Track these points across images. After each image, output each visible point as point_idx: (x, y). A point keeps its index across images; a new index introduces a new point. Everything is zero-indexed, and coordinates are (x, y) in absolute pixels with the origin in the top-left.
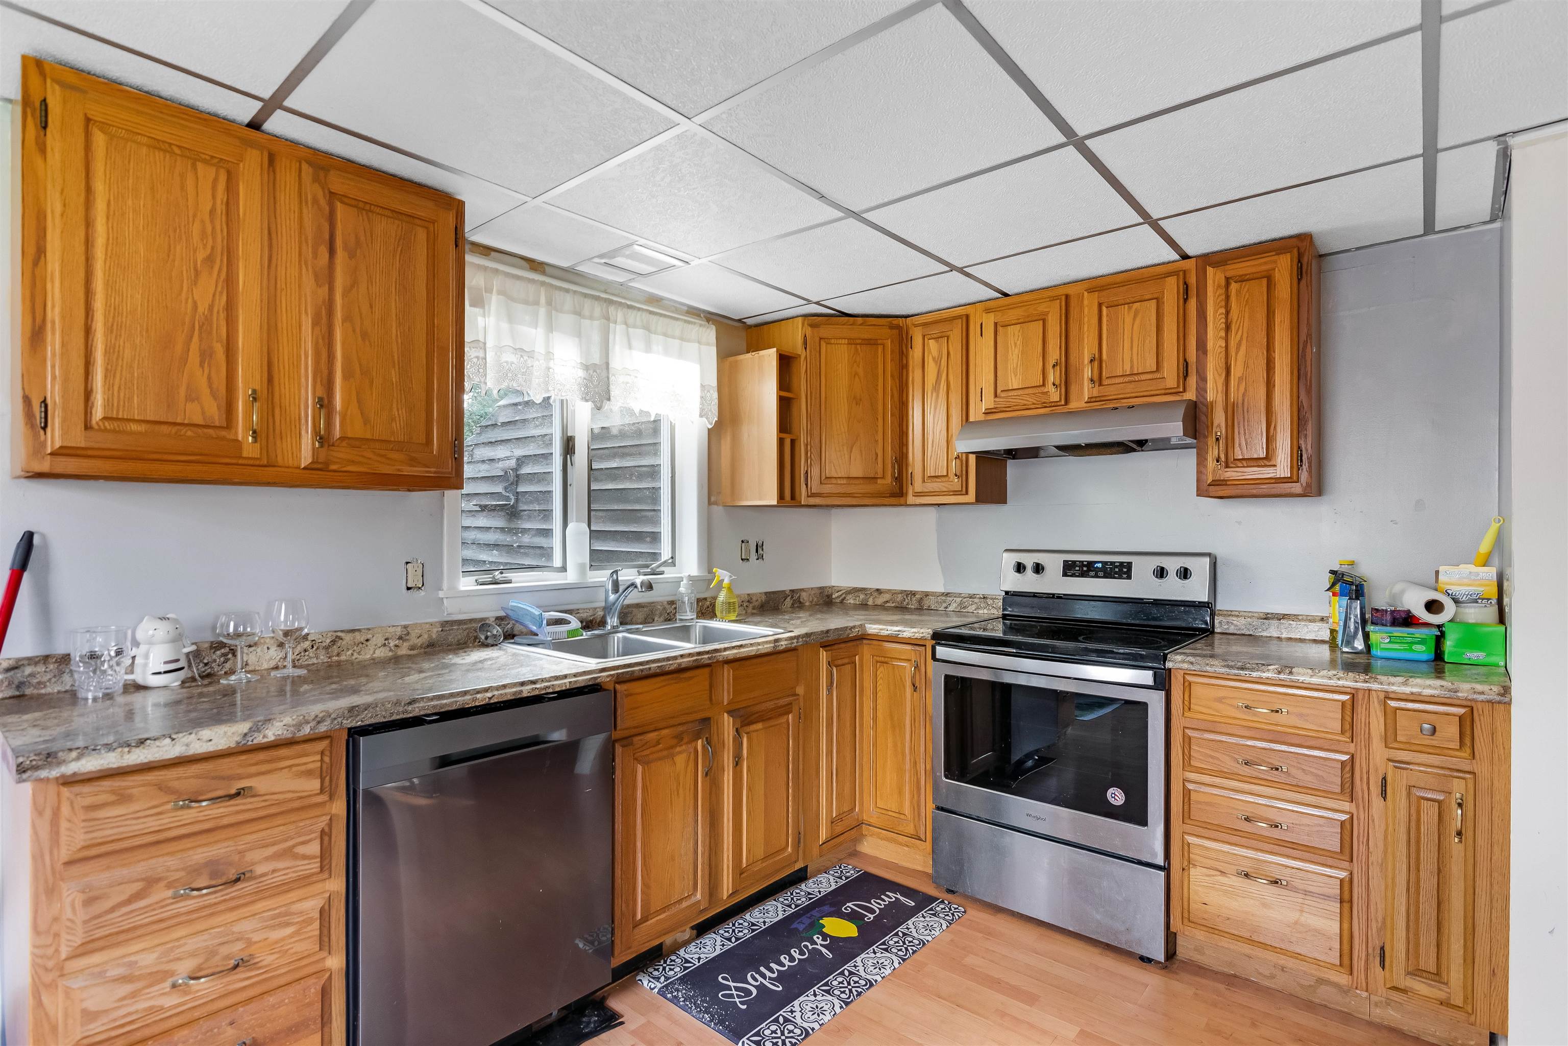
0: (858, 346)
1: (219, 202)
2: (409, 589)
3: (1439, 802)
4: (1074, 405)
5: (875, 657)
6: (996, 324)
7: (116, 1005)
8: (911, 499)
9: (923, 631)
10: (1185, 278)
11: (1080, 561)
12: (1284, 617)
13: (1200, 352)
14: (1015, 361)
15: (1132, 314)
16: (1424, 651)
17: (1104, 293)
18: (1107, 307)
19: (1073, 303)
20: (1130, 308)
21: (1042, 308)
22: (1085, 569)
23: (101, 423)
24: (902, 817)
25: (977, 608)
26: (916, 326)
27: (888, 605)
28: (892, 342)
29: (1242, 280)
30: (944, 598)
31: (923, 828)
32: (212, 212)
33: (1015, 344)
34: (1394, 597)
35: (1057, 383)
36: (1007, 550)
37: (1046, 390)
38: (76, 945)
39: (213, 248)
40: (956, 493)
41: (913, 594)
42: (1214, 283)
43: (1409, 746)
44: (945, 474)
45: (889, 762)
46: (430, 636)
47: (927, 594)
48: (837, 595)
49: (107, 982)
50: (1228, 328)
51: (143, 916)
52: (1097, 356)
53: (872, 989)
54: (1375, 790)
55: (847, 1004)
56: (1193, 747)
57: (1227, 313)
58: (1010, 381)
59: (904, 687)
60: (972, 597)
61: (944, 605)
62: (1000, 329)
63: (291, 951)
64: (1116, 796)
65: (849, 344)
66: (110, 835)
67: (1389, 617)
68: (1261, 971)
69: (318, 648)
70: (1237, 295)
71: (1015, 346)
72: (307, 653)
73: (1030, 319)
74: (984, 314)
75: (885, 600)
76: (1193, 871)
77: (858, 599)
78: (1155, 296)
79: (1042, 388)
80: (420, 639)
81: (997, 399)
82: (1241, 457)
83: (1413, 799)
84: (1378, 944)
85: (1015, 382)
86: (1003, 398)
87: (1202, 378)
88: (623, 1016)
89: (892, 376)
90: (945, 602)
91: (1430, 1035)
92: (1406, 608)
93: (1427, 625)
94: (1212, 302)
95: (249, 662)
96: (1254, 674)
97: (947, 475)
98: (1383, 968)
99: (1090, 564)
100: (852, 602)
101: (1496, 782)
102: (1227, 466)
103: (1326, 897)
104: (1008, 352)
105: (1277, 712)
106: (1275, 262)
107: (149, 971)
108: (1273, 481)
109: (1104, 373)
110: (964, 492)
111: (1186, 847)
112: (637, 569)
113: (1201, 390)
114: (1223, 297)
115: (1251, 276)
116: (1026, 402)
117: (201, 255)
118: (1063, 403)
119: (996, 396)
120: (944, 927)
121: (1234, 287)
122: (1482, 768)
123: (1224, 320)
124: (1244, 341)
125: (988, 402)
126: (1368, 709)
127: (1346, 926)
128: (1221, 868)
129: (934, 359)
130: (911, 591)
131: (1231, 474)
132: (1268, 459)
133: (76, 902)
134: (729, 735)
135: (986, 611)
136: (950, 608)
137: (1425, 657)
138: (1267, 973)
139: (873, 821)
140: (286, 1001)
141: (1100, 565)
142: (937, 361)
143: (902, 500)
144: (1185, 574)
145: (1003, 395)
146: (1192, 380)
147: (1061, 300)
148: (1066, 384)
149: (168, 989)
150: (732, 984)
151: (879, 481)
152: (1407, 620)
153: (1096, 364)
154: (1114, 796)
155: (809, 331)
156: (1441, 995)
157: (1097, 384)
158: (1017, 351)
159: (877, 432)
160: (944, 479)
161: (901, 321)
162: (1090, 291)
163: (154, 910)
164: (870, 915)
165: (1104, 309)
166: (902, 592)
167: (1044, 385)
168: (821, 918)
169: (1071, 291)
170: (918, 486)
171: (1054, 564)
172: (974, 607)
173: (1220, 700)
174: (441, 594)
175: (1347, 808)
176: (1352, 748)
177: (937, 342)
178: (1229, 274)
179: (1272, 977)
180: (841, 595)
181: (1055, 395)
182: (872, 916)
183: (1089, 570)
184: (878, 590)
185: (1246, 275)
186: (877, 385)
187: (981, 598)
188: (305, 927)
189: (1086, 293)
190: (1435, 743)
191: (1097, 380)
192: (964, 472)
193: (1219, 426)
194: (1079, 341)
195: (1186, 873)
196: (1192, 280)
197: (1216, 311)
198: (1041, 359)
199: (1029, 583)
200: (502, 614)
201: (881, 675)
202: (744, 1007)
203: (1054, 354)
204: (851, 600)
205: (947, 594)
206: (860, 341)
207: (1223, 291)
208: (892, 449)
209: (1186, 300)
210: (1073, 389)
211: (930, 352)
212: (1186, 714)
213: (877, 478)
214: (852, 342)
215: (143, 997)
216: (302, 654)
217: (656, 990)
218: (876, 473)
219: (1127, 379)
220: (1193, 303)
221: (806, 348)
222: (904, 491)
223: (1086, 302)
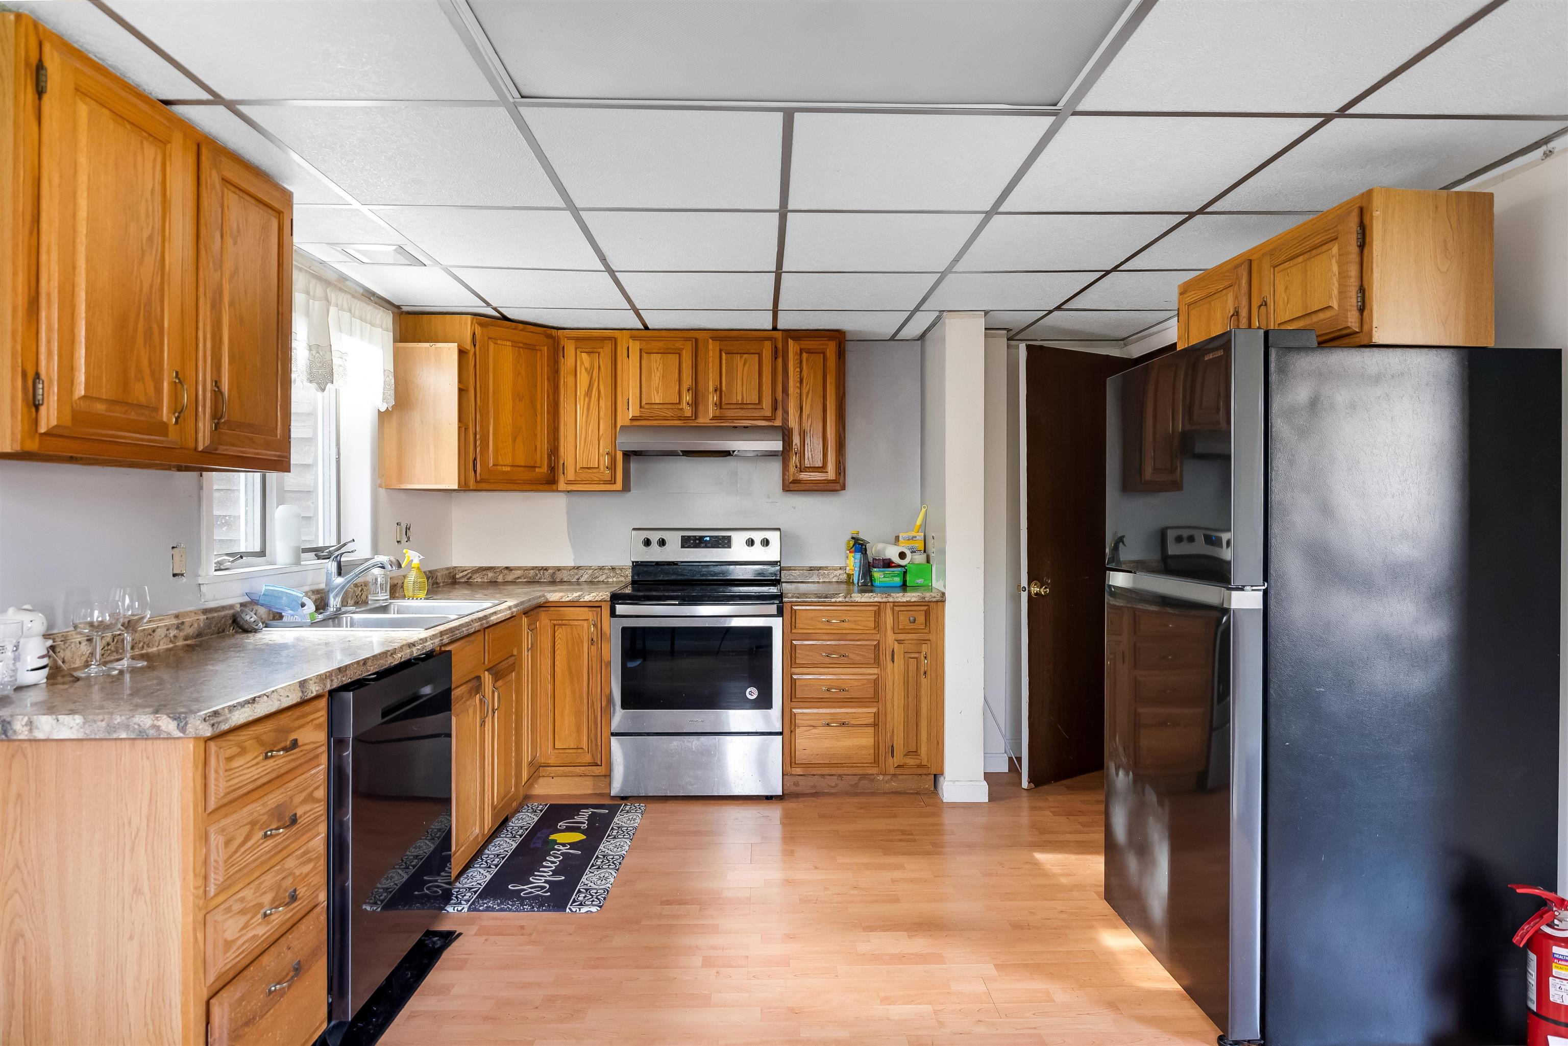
0: (521, 350)
1: (157, 182)
2: (174, 575)
3: (916, 658)
4: (702, 420)
5: (553, 621)
6: (641, 350)
7: (240, 934)
8: (562, 486)
9: (602, 595)
10: (775, 343)
11: (693, 536)
12: (820, 568)
13: (784, 395)
14: (657, 382)
15: (743, 361)
16: (898, 580)
17: (724, 343)
18: (726, 353)
19: (701, 345)
20: (741, 357)
21: (679, 345)
22: (697, 541)
23: (78, 401)
24: (579, 751)
25: (608, 578)
26: (569, 338)
27: (520, 580)
28: (548, 349)
29: (809, 352)
30: (576, 571)
31: (599, 756)
32: (153, 190)
33: (657, 368)
34: (879, 552)
35: (690, 403)
36: (634, 529)
37: (681, 407)
38: (219, 883)
39: (153, 227)
40: (606, 482)
41: (546, 569)
42: (793, 349)
43: (905, 631)
44: (597, 466)
45: (567, 708)
46: (199, 625)
47: (559, 569)
48: (461, 575)
49: (235, 914)
50: (801, 381)
51: (250, 855)
52: (719, 387)
53: (625, 859)
54: (889, 658)
55: (617, 870)
56: (797, 651)
57: (801, 371)
58: (653, 396)
59: (582, 642)
60: (601, 568)
61: (577, 577)
62: (645, 355)
63: (313, 884)
64: (752, 693)
65: (512, 346)
66: (237, 783)
67: (881, 563)
68: (830, 784)
69: (117, 642)
70: (807, 361)
71: (657, 370)
72: (109, 647)
73: (668, 351)
74: (631, 341)
75: (516, 576)
76: (798, 731)
77: (486, 577)
78: (757, 352)
79: (678, 406)
80: (192, 628)
81: (642, 410)
82: (809, 466)
83: (906, 658)
84: (890, 744)
85: (657, 399)
86: (647, 409)
87: (786, 412)
88: (455, 931)
89: (548, 379)
90: (577, 574)
91: (910, 789)
92: (888, 557)
93: (900, 566)
94: (792, 362)
95: (66, 658)
96: (833, 600)
97: (598, 467)
98: (893, 757)
99: (701, 538)
100: (480, 580)
101: (938, 643)
102: (801, 472)
103: (867, 725)
104: (651, 374)
105: (843, 621)
106: (827, 345)
107: (253, 904)
108: (826, 482)
109: (723, 400)
110: (613, 482)
111: (793, 717)
112: (314, 553)
113: (785, 419)
114: (799, 361)
115: (814, 351)
116: (665, 415)
117: (145, 235)
118: (694, 418)
119: (641, 407)
120: (640, 816)
121: (805, 356)
122: (932, 637)
123: (799, 376)
124: (811, 392)
125: (633, 411)
126: (885, 613)
127: (876, 739)
128: (813, 724)
129: (586, 369)
130: (542, 567)
131: (804, 476)
132: (822, 469)
133: (220, 844)
134: (489, 691)
135: (615, 579)
136: (583, 579)
137: (899, 585)
138: (833, 784)
139: (551, 761)
140: (311, 927)
141: (708, 539)
142: (590, 372)
143: (554, 487)
144: (766, 543)
145: (647, 406)
146: (780, 412)
147: (692, 341)
148: (695, 404)
149: (260, 920)
150: (525, 887)
151: (537, 470)
152: (888, 564)
153: (718, 392)
154: (751, 694)
155: (478, 330)
156: (918, 762)
157: (719, 409)
158: (658, 374)
159: (536, 427)
160: (595, 471)
161: (554, 332)
162: (714, 339)
163: (254, 849)
164: (583, 825)
165: (724, 355)
166: (533, 568)
167: (679, 403)
168: (548, 836)
169: (698, 335)
170: (571, 475)
171: (674, 540)
172: (604, 577)
173: (812, 619)
174: (200, 581)
175: (876, 672)
176: (878, 637)
177: (590, 356)
178: (803, 347)
179: (836, 785)
180: (466, 575)
181: (688, 411)
182: (585, 825)
183: (700, 542)
184: (507, 568)
185: (811, 349)
186: (536, 386)
187: (609, 569)
188: (317, 863)
189: (710, 341)
190: (915, 627)
191: (720, 405)
192: (613, 466)
193: (796, 444)
194: (705, 374)
195: (793, 734)
196: (780, 346)
197: (795, 369)
198: (678, 383)
199: (655, 554)
200: (247, 599)
201: (560, 635)
202: (549, 894)
203: (687, 381)
204: (478, 579)
205: (578, 568)
206: (521, 345)
207: (798, 357)
208: (548, 442)
209: (776, 358)
210: (701, 408)
211: (582, 363)
212: (793, 631)
213: (535, 467)
214: (515, 344)
215: (250, 927)
216: (106, 648)
217: (466, 910)
218: (535, 462)
219: (738, 407)
220: (780, 360)
221: (475, 346)
222: (556, 479)
223: (711, 347)
